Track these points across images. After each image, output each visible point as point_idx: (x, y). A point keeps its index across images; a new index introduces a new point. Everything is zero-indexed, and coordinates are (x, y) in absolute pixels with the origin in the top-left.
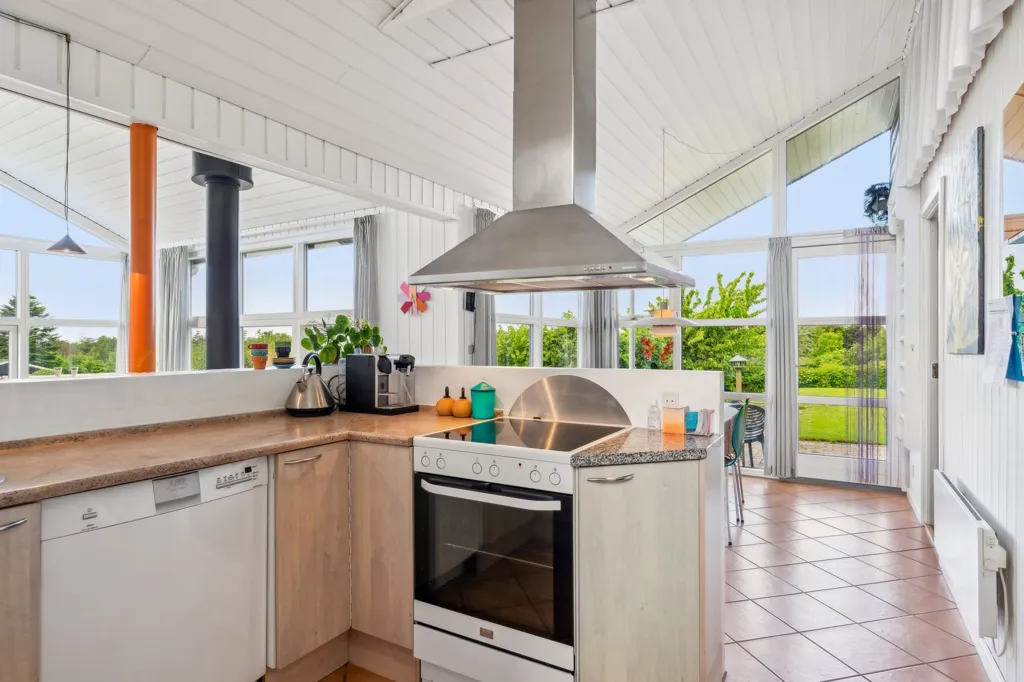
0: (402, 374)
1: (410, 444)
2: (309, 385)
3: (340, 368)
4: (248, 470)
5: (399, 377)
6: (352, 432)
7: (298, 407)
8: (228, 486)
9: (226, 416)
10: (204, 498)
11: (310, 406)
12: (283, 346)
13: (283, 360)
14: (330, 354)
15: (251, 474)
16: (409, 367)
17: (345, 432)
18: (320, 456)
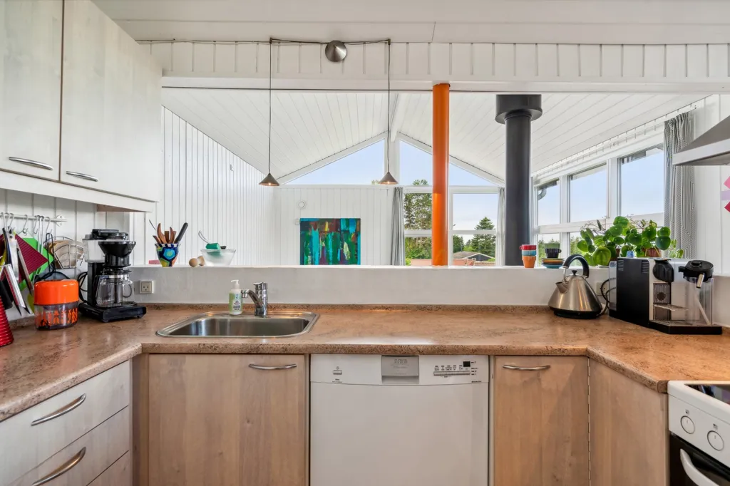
0: (691, 284)
1: (663, 389)
2: (572, 285)
3: (612, 271)
4: (467, 364)
5: (687, 288)
6: (590, 349)
7: (559, 307)
8: (446, 375)
9: (494, 306)
10: (422, 380)
11: (571, 307)
12: (552, 247)
13: (552, 260)
14: (604, 256)
15: (469, 369)
16: (702, 277)
17: (582, 346)
18: (548, 367)
